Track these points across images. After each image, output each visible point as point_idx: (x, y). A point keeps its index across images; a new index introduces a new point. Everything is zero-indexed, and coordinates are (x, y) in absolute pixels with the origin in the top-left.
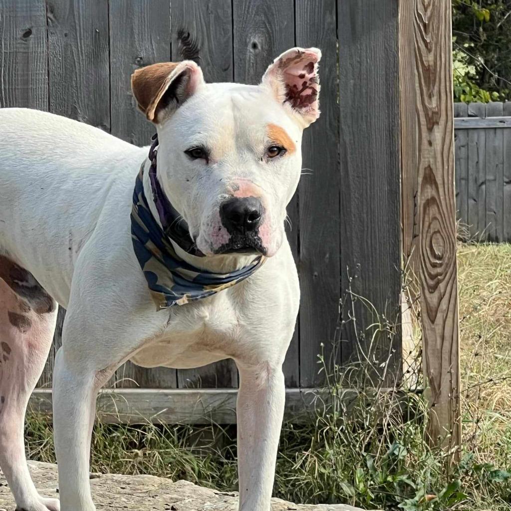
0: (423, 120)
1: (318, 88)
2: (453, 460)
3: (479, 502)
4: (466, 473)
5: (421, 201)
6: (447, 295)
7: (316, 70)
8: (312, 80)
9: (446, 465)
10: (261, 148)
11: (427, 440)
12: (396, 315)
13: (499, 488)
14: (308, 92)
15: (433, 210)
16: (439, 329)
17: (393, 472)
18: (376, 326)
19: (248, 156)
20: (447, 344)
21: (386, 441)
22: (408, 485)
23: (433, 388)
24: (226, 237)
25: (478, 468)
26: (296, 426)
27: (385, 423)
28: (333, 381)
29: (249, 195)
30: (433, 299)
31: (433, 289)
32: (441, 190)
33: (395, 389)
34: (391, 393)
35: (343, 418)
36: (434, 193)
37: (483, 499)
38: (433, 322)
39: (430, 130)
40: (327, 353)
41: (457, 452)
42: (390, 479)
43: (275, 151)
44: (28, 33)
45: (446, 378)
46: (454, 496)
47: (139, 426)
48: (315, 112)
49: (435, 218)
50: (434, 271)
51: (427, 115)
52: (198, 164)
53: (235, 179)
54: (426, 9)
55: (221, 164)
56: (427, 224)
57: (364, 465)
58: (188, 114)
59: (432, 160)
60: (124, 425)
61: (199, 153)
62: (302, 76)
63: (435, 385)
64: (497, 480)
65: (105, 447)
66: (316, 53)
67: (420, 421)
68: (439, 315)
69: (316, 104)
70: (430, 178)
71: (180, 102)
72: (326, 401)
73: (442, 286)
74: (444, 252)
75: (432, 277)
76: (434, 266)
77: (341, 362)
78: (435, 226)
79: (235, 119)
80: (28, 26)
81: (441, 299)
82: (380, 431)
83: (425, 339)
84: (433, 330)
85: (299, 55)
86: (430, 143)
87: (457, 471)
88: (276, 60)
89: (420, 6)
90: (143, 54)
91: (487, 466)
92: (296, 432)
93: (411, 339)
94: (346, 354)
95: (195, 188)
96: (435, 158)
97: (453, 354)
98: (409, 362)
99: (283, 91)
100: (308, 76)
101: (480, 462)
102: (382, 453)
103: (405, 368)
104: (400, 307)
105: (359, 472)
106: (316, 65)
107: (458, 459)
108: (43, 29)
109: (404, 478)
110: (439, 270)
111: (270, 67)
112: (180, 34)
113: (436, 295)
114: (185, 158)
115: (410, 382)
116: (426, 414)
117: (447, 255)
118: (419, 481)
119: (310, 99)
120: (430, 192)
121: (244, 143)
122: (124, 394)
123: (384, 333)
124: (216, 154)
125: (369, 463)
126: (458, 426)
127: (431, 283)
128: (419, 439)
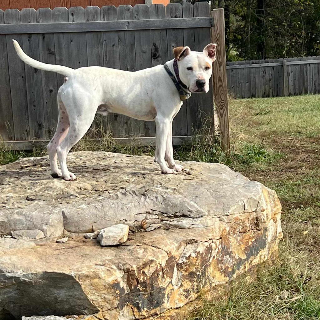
0: (218, 65)
1: (215, 53)
2: (228, 153)
3: (235, 164)
4: (232, 156)
5: (218, 86)
6: (225, 111)
7: (215, 49)
8: (214, 51)
9: (227, 155)
10: (204, 67)
11: (221, 148)
12: (212, 116)
13: (241, 160)
14: (213, 54)
15: (221, 88)
16: (223, 119)
17: (212, 157)
18: (207, 118)
19: (201, 69)
20: (226, 123)
21: (211, 149)
22: (217, 160)
23: (222, 134)
24: (197, 89)
25: (235, 155)
26: (187, 146)
27: (210, 144)
28: (196, 134)
29: (202, 79)
30: (222, 111)
31: (222, 109)
32: (223, 82)
33: (212, 135)
34: (211, 136)
35: (199, 143)
36: (221, 84)
37: (236, 163)
38: (222, 117)
39: (220, 67)
40: (194, 126)
41: (229, 151)
42: (212, 158)
43: (207, 68)
44: (113, 45)
45: (226, 132)
46: (229, 162)
47: (146, 147)
48: (215, 58)
49: (222, 90)
50: (222, 104)
51: (219, 63)
52: (190, 71)
53: (199, 75)
54: (218, 35)
55: (195, 71)
56: (220, 92)
57: (205, 155)
58: (188, 59)
59: (220, 75)
60: (142, 147)
61: (190, 69)
62: (212, 50)
63: (223, 133)
64: (240, 158)
65: (137, 153)
66: (215, 45)
67: (219, 143)
68: (224, 115)
69: (215, 57)
70: (220, 80)
71: (185, 56)
72: (195, 139)
73: (224, 108)
74: (224, 99)
75: (221, 106)
76: (222, 103)
77: (198, 128)
78: (222, 92)
79: (198, 60)
80: (113, 43)
81: (224, 111)
82: (209, 146)
83: (220, 122)
84: (222, 119)
85: (212, 45)
86: (220, 71)
87: (229, 156)
88: (206, 46)
89: (216, 34)
90: (144, 50)
91: (237, 155)
92: (187, 147)
93: (216, 122)
94: (200, 126)
95: (189, 77)
96: (221, 74)
97: (228, 126)
98: (216, 128)
99: (207, 54)
100: (213, 50)
101: (235, 153)
102: (210, 152)
103: (215, 129)
104: (213, 114)
105: (204, 157)
106: (215, 48)
107: (230, 153)
108: (118, 44)
109: (216, 158)
110: (223, 104)
111: (205, 48)
112: (154, 44)
113: (223, 110)
114: (186, 70)
115: (217, 133)
116: (220, 141)
117: (225, 100)
118: (219, 159)
119: (214, 55)
120: (220, 83)
121: (200, 66)
122: (142, 139)
123: (209, 121)
124: (194, 69)
125: (206, 154)
126: (229, 144)
127: (221, 107)
128: (219, 148)
